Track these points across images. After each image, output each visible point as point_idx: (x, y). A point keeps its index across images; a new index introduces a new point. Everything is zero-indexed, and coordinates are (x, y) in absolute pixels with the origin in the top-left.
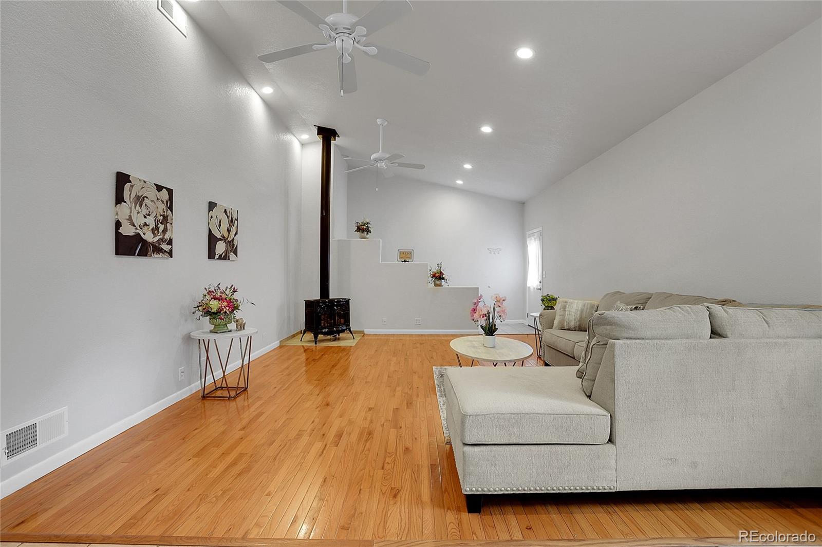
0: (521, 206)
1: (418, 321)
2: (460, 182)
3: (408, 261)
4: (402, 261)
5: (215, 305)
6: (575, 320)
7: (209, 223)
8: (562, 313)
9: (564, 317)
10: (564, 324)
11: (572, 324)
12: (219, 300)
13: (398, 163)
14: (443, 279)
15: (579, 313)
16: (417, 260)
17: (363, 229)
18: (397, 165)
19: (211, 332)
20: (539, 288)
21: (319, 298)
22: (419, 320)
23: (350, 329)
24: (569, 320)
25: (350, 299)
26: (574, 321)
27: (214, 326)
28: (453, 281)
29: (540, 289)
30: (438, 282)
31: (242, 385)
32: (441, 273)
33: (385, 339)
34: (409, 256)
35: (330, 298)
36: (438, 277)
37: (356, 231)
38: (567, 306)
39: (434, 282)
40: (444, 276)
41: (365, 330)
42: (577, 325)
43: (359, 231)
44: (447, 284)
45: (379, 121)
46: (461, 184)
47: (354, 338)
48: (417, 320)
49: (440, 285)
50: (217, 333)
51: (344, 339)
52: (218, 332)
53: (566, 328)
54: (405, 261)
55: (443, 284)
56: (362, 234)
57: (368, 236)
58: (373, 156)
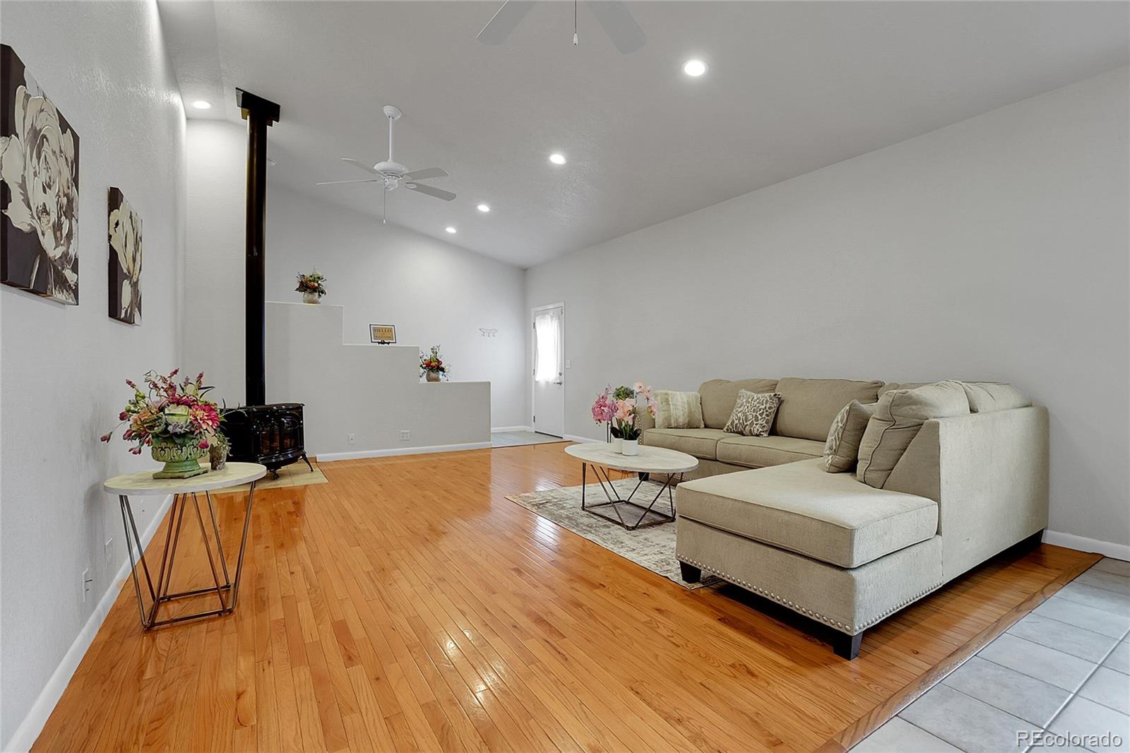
0: (522, 275)
1: (405, 435)
2: (451, 230)
3: (388, 343)
4: (379, 343)
5: (179, 417)
6: (684, 415)
7: (110, 237)
8: (665, 408)
9: (670, 412)
10: (670, 420)
11: (681, 420)
12: (190, 407)
13: (416, 184)
14: (442, 370)
15: (686, 405)
16: (402, 340)
17: (310, 287)
18: (415, 187)
19: (157, 477)
20: (558, 381)
21: (244, 404)
22: (407, 433)
23: (304, 455)
24: (676, 415)
25: (303, 405)
26: (682, 417)
27: (165, 463)
28: (455, 373)
29: (560, 384)
30: (433, 375)
31: (222, 583)
32: (438, 361)
33: (369, 467)
34: (387, 334)
35: (266, 404)
36: (434, 367)
37: (297, 290)
38: (670, 399)
39: (428, 375)
40: (442, 366)
41: (317, 456)
42: (687, 421)
43: (305, 291)
44: (446, 378)
45: (388, 110)
46: (454, 234)
47: (312, 470)
48: (403, 433)
49: (437, 380)
50: (183, 478)
51: (290, 474)
52: (186, 475)
53: (673, 426)
54: (383, 343)
55: (441, 377)
56: (311, 296)
57: (320, 300)
58: (379, 166)
